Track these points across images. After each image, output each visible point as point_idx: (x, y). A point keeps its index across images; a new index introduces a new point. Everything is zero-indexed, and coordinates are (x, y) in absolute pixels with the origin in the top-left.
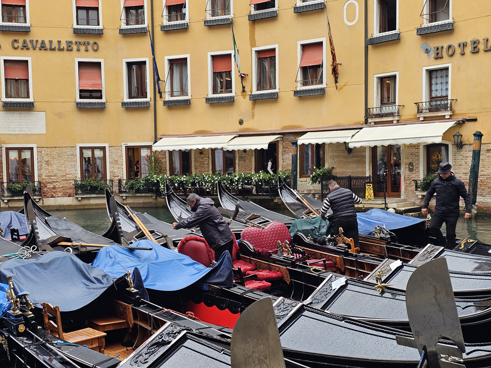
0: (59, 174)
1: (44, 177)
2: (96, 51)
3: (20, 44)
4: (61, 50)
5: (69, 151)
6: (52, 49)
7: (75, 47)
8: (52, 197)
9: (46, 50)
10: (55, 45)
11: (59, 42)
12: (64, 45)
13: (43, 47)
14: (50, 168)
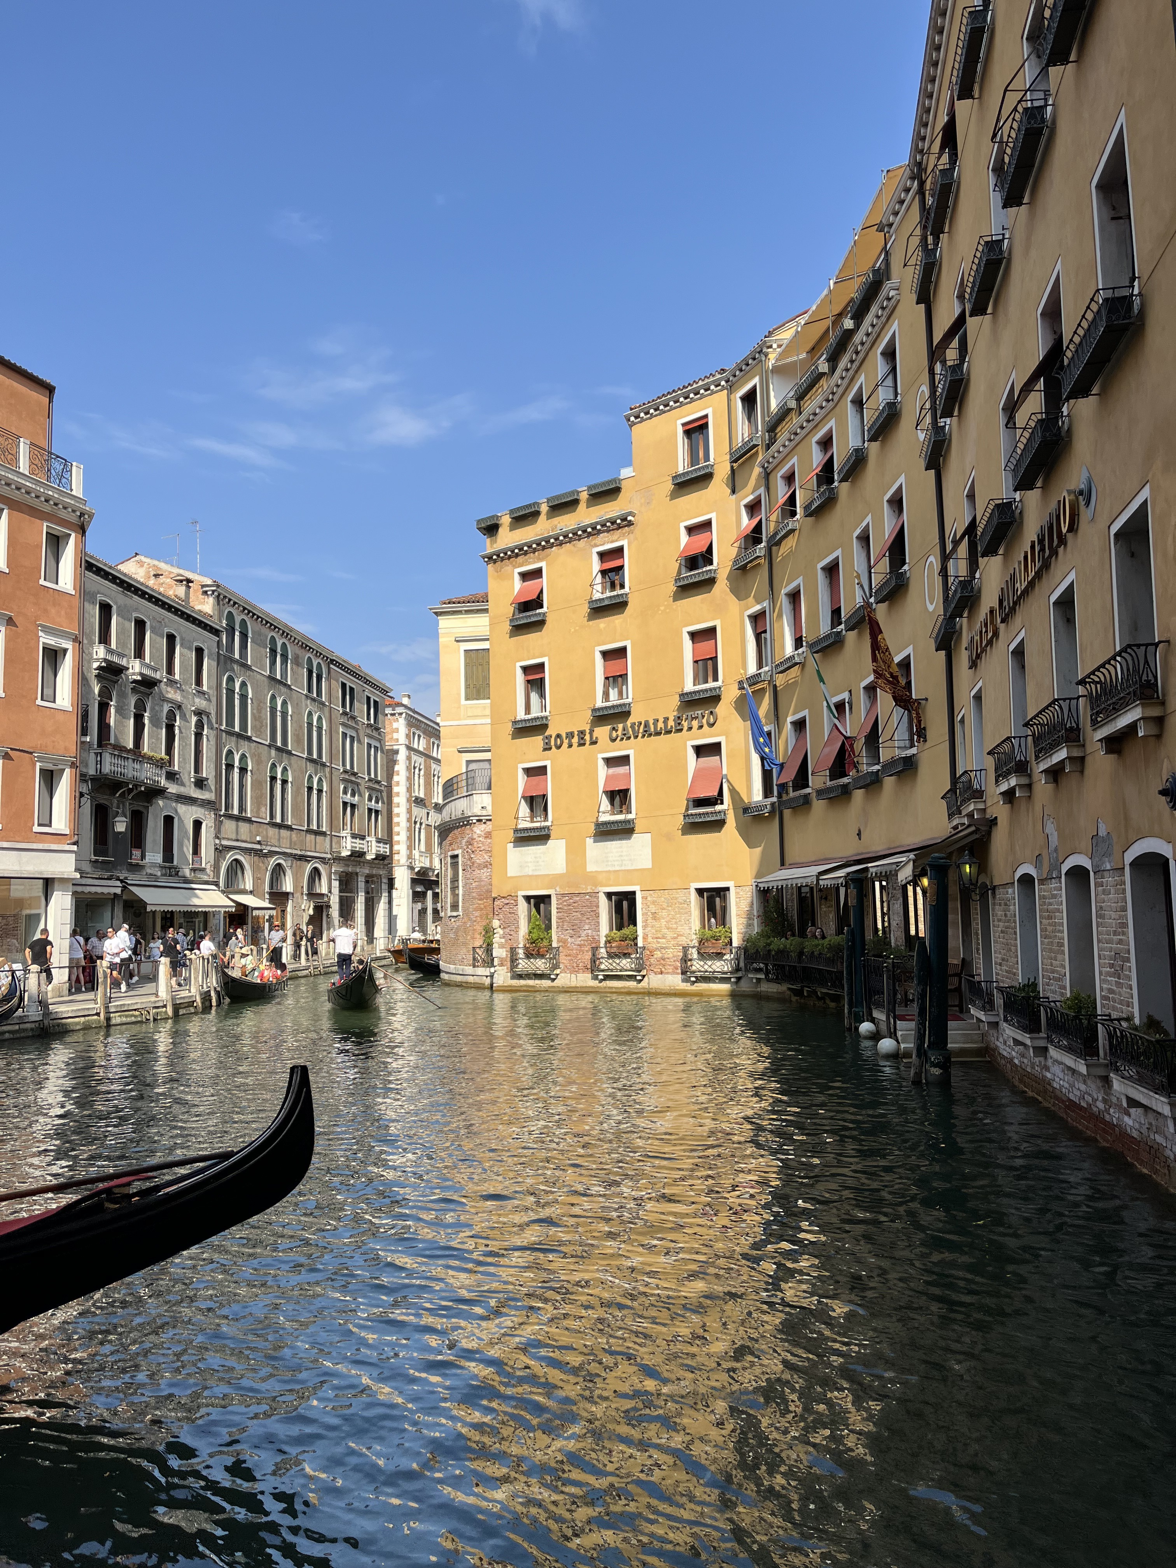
0: (670, 935)
1: (650, 939)
2: (711, 725)
3: (620, 733)
4: (669, 732)
5: (680, 895)
6: (658, 734)
7: (685, 724)
8: (661, 973)
9: (650, 735)
10: (660, 725)
11: (666, 719)
12: (671, 723)
13: (647, 733)
14: (657, 924)
